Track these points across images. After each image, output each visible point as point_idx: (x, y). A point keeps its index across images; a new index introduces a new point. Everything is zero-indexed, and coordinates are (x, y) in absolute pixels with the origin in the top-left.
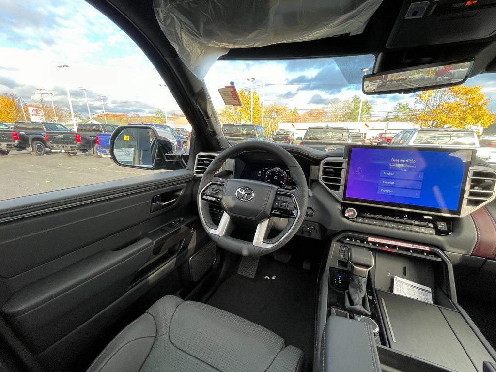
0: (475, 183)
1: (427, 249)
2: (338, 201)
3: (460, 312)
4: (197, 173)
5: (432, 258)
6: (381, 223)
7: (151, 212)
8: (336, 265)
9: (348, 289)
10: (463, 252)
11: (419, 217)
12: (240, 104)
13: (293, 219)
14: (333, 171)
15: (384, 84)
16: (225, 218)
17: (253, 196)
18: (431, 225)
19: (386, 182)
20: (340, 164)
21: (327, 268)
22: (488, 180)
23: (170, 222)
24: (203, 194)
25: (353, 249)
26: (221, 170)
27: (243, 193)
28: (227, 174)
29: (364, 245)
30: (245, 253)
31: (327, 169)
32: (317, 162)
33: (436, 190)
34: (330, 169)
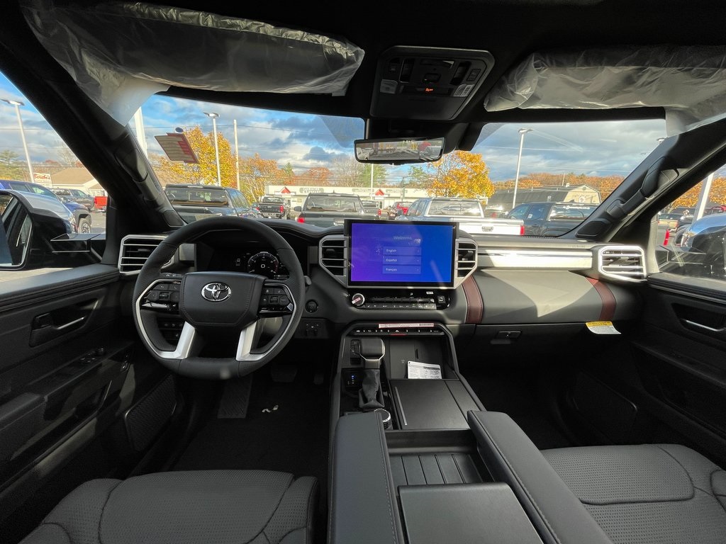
0: (463, 254)
1: (432, 325)
2: (343, 288)
3: (460, 380)
4: (125, 269)
5: (436, 333)
6: (390, 307)
7: (31, 347)
8: (349, 365)
9: (362, 387)
10: (459, 322)
11: (421, 294)
12: (195, 161)
13: (288, 316)
14: (334, 251)
15: (375, 152)
16: (188, 332)
17: (230, 293)
18: (433, 300)
19: (390, 260)
20: (341, 243)
21: (339, 371)
22: (470, 251)
23: (77, 359)
24: (143, 301)
25: (363, 340)
26: (172, 261)
27: (213, 291)
28: (183, 267)
29: (374, 334)
30: (225, 374)
31: (328, 250)
32: (314, 240)
33: (433, 264)
34: (331, 248)
